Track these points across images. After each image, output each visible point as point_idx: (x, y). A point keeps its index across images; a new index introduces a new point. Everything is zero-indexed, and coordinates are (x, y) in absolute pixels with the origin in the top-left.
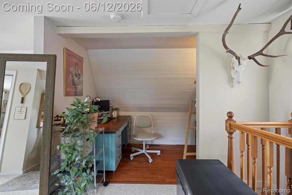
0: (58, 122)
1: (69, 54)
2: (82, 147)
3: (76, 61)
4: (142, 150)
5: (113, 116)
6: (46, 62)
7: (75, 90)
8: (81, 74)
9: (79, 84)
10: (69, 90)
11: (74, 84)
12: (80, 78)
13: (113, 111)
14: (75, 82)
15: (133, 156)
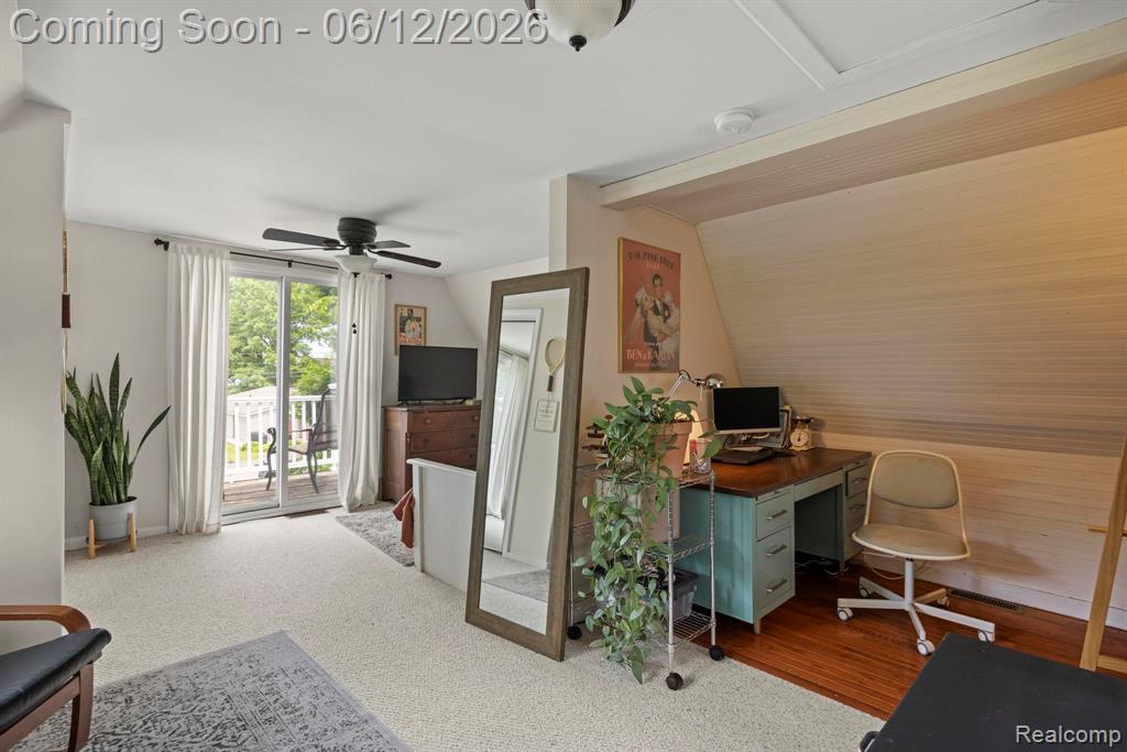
0: (596, 442)
1: (632, 253)
2: (639, 513)
3: (657, 267)
4: (901, 598)
5: (793, 448)
6: (568, 290)
7: (653, 354)
8: (673, 305)
9: (665, 336)
10: (632, 356)
11: (648, 336)
12: (669, 316)
13: (793, 430)
14: (652, 331)
15: (851, 609)
